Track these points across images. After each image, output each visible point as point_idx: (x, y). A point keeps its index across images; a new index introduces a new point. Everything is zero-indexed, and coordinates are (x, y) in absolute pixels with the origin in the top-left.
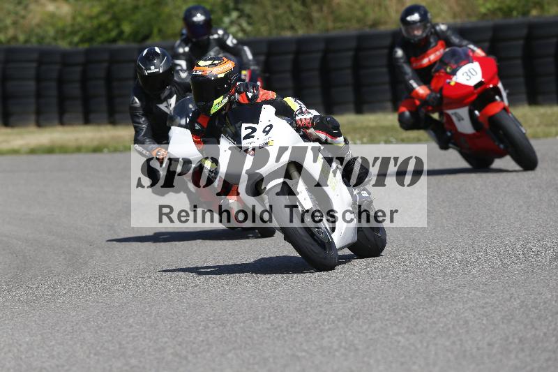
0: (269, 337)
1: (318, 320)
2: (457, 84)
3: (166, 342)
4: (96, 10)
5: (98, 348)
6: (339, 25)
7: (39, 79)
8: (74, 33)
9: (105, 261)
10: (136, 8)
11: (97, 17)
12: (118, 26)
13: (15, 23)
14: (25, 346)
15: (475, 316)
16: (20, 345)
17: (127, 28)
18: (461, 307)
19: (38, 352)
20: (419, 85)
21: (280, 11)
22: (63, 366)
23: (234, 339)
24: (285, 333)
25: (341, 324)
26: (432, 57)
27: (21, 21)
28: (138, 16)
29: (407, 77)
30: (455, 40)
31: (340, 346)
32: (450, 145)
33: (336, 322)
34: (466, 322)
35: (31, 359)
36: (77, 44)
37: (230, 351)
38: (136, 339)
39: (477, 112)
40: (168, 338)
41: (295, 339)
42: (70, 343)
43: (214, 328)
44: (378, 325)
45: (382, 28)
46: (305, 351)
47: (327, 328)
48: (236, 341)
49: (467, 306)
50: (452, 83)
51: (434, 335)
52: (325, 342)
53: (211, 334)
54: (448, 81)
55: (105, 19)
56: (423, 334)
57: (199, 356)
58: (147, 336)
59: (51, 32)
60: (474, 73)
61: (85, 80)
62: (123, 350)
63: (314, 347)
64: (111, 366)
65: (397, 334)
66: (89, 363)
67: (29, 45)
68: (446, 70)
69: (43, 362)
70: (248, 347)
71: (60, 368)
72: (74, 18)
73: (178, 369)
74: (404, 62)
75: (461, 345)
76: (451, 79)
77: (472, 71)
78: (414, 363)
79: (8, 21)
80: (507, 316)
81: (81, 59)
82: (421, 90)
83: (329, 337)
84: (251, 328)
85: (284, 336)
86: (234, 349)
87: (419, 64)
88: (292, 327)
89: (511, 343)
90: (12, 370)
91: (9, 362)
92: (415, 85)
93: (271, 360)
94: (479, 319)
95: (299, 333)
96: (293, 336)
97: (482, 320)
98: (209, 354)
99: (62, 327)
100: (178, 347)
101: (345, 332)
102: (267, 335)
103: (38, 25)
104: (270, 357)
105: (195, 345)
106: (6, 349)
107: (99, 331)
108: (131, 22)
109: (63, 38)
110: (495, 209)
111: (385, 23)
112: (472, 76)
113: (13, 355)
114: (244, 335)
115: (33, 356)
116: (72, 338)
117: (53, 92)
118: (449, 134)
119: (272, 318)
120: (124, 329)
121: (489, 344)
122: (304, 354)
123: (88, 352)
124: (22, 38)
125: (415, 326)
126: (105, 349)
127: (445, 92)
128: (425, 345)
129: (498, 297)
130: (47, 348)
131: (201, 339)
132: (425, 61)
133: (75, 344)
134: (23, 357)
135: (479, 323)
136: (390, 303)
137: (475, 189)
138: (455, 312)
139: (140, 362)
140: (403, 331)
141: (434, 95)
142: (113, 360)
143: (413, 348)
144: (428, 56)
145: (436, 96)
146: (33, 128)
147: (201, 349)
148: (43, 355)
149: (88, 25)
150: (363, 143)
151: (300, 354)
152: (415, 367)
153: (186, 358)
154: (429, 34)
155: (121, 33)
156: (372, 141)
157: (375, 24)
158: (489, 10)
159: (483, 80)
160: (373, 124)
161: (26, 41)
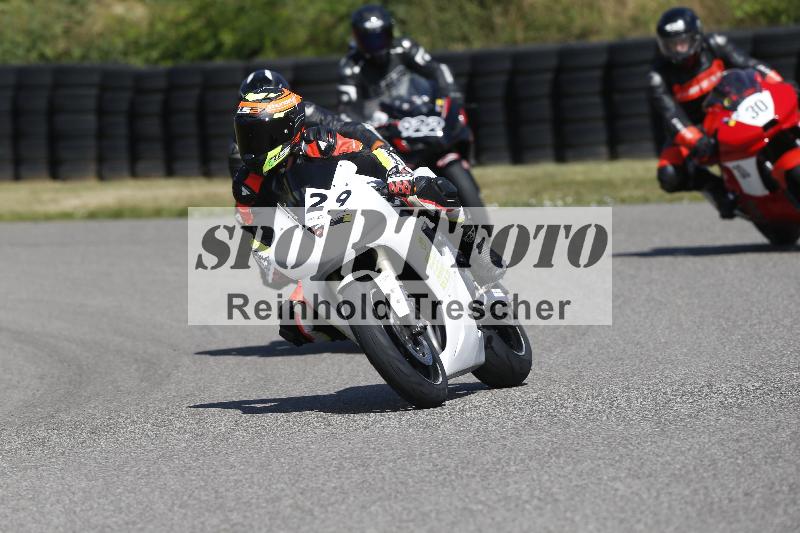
0: (430, 482)
1: (500, 459)
2: (739, 124)
3: (283, 490)
4: (184, 12)
5: (185, 498)
6: (531, 34)
7: (101, 111)
8: (151, 46)
9: (195, 373)
10: (241, 10)
11: (184, 23)
12: (215, 35)
13: (67, 32)
14: (81, 494)
15: (725, 453)
16: (74, 493)
17: (228, 38)
18: (706, 441)
19: (99, 504)
20: (685, 126)
21: (447, 16)
22: (134, 523)
23: (380, 485)
24: (453, 477)
25: (533, 464)
26: (705, 84)
27: (77, 30)
28: (244, 21)
29: (668, 115)
30: (738, 58)
31: (532, 496)
32: (736, 212)
33: (527, 461)
34: (714, 462)
35: (90, 513)
36: (157, 61)
37: (374, 502)
38: (240, 484)
39: (769, 165)
40: (286, 483)
41: (467, 485)
42: (146, 490)
43: (351, 468)
44: (586, 465)
45: (594, 40)
46: (481, 502)
47: (513, 469)
48: (382, 488)
49: (714, 439)
50: (732, 123)
51: (667, 481)
52: (511, 490)
53: (348, 478)
54: (726, 119)
55: (195, 25)
56: (652, 479)
57: (330, 509)
58: (255, 480)
59: (119, 43)
60: (763, 108)
61: (167, 113)
62: (221, 500)
63: (495, 498)
64: (203, 523)
65: (614, 479)
66: (172, 519)
67: (87, 64)
68: (722, 103)
69: (107, 518)
70: (400, 497)
71: (130, 526)
72: (152, 25)
73: (299, 527)
74: (665, 93)
75: (706, 495)
76: (729, 116)
77: (759, 104)
78: (639, 521)
79: (58, 28)
80: (772, 453)
81: (162, 83)
82: (689, 133)
83: (516, 483)
84: (404, 470)
85: (452, 480)
86: (380, 499)
87: (685, 95)
88: (463, 468)
89: (777, 492)
90: (61, 529)
91: (58, 517)
92: (679, 126)
93: (433, 515)
94: (732, 457)
95: (474, 476)
96: (465, 481)
97: (737, 459)
98: (343, 507)
99: (133, 467)
100: (299, 496)
101: (539, 476)
102: (427, 479)
103: (101, 35)
104: (431, 511)
105: (323, 494)
106: (53, 499)
107: (186, 473)
108: (233, 30)
109: (137, 53)
110: (755, 300)
111: (598, 32)
112: (760, 112)
113: (64, 507)
114: (394, 480)
115: (92, 508)
116: (147, 484)
117: (122, 129)
118: (731, 197)
119: (435, 455)
120: (222, 470)
121: (746, 494)
122: (480, 507)
123: (170, 502)
124: (77, 52)
125: (640, 468)
126: (195, 499)
127: (722, 136)
128: (655, 494)
129: (759, 426)
130: (113, 498)
131: (333, 485)
132: (694, 91)
133: (153, 491)
134: (78, 509)
135: (732, 463)
136: (603, 434)
137: (726, 270)
138: (698, 447)
139: (245, 517)
140: (623, 475)
141: (706, 140)
142: (207, 514)
143: (637, 499)
144: (698, 82)
145: (710, 143)
146: (93, 183)
147: (333, 499)
148: (106, 507)
149: (173, 34)
150: (566, 205)
151: (474, 507)
152: (640, 527)
153: (311, 512)
154: (699, 50)
155: (219, 46)
156: (580, 202)
157: (584, 34)
158: (746, 13)
159: (777, 117)
160: (579, 178)
161: (84, 57)
